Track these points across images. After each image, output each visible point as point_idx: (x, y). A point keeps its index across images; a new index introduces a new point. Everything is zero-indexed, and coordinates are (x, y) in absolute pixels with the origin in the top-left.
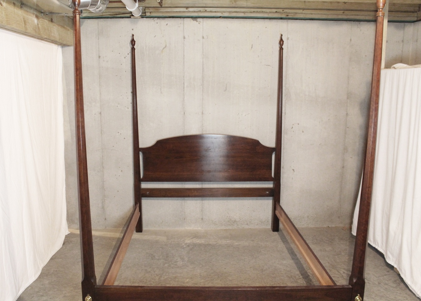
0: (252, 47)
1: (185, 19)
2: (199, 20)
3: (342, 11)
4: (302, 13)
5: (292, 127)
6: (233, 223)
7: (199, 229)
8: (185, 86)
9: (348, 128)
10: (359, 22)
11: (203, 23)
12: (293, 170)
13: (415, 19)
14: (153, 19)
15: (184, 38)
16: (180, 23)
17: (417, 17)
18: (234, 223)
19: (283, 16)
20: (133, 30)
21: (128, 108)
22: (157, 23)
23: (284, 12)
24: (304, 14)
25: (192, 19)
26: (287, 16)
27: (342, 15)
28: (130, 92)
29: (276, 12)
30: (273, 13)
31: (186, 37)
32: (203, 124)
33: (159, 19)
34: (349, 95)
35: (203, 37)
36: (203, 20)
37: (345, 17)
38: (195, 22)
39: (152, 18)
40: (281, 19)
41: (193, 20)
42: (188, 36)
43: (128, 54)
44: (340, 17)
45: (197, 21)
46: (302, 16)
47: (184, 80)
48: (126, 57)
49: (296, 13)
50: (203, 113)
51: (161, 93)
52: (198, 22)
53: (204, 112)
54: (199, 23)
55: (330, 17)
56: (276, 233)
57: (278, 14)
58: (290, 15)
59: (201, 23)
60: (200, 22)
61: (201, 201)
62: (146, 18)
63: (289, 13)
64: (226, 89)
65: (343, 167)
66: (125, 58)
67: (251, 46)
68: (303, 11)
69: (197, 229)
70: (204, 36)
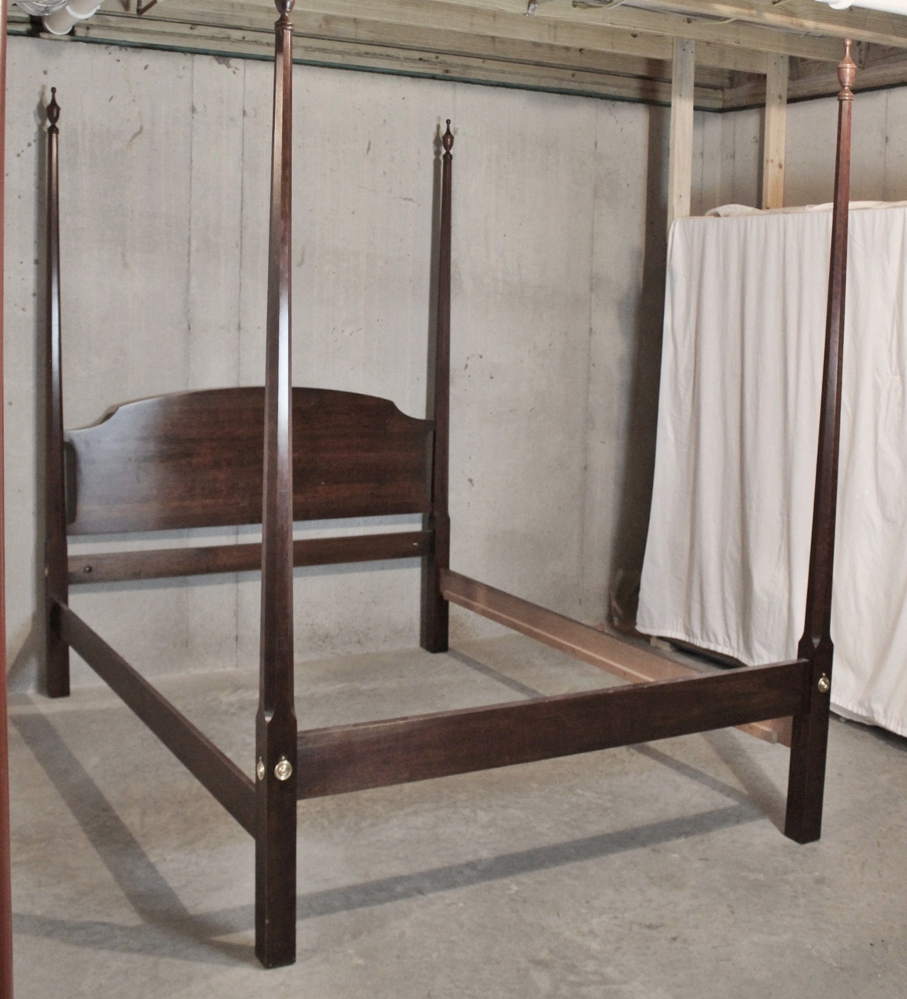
0: (369, 149)
1: (197, 56)
2: (233, 62)
3: (571, 72)
4: (481, 68)
5: (467, 366)
6: (321, 643)
7: (230, 669)
8: (193, 248)
9: (594, 365)
10: (613, 103)
11: (245, 71)
12: (471, 481)
13: (719, 105)
14: (106, 48)
15: (193, 110)
16: (184, 68)
17: (724, 101)
18: (324, 642)
19: (438, 72)
20: (45, 73)
21: (23, 309)
22: (118, 61)
23: (438, 60)
24: (486, 70)
25: (217, 59)
26: (447, 71)
27: (569, 80)
28: (32, 261)
29: (420, 59)
30: (413, 60)
31: (199, 107)
32: (239, 359)
33: (123, 50)
34: (595, 283)
35: (244, 113)
36: (245, 65)
37: (574, 86)
38: (223, 67)
39: (104, 46)
40: (433, 77)
41: (219, 63)
42: (205, 106)
43: (29, 145)
44: (565, 85)
45: (229, 67)
46: (481, 75)
47: (190, 230)
48: (22, 154)
49: (467, 67)
50: (239, 328)
51: (125, 265)
52: (230, 71)
53: (242, 325)
54: (234, 72)
55: (543, 84)
56: (441, 656)
57: (422, 66)
58: (452, 69)
59: (240, 73)
60: (237, 69)
61: (234, 585)
62: (85, 44)
63: (451, 65)
64: (303, 260)
65: (585, 468)
66: (19, 155)
67: (366, 146)
68: (483, 62)
69: (221, 670)
70: (245, 109)
